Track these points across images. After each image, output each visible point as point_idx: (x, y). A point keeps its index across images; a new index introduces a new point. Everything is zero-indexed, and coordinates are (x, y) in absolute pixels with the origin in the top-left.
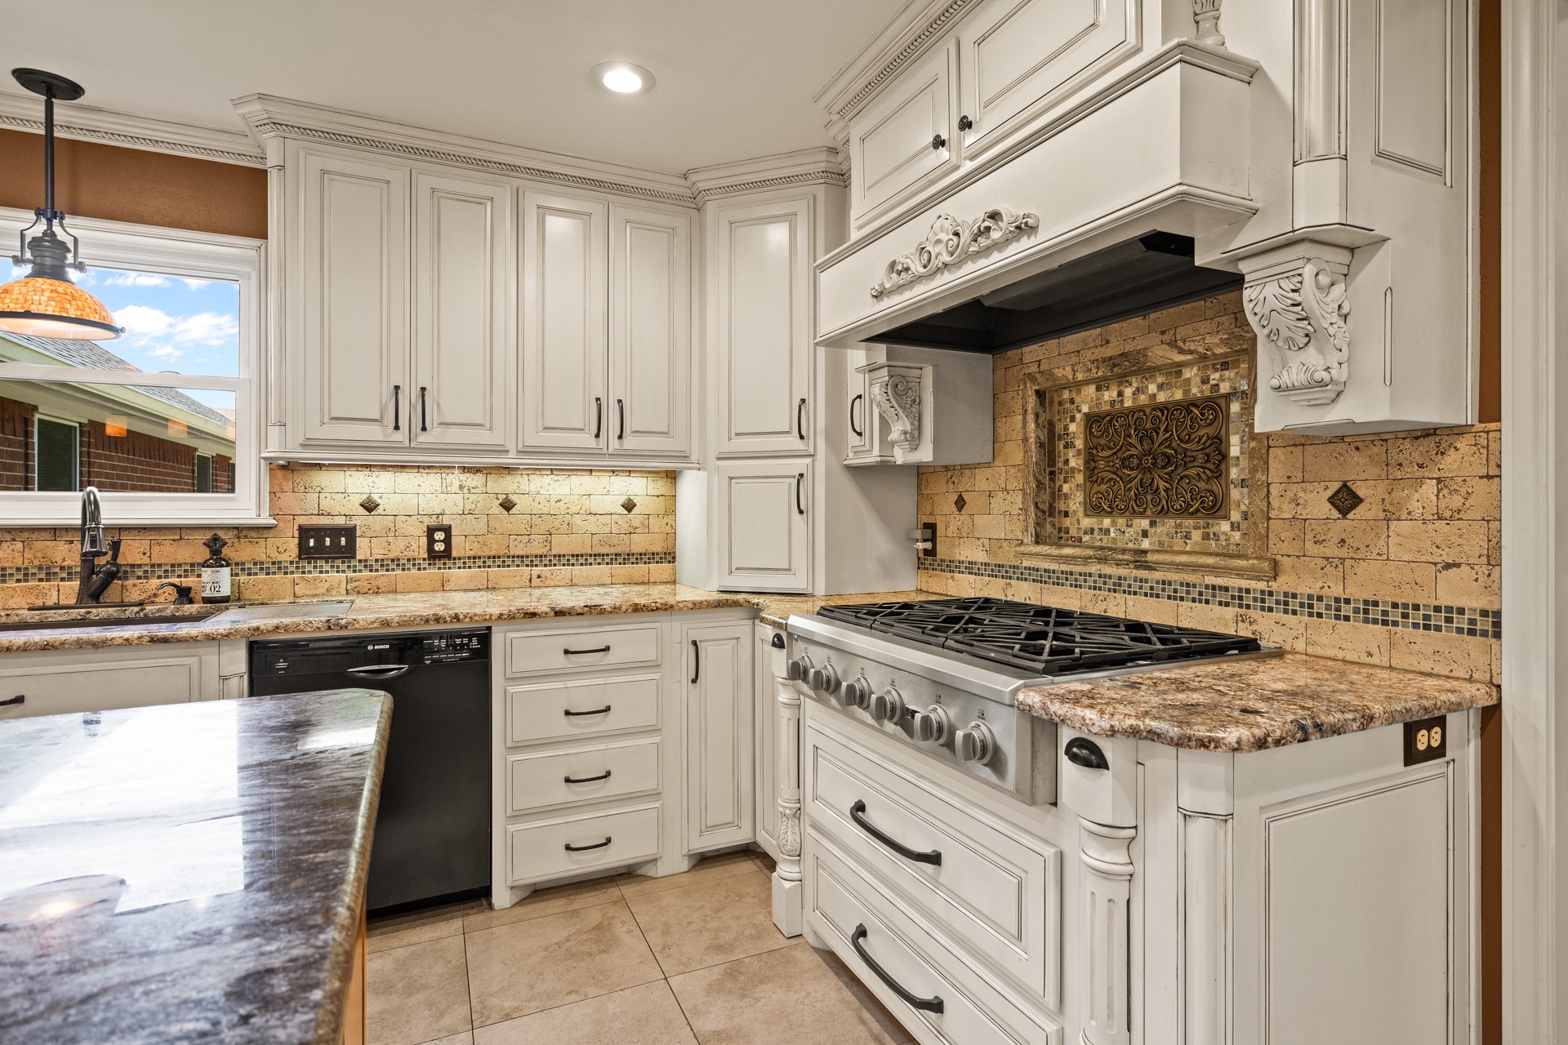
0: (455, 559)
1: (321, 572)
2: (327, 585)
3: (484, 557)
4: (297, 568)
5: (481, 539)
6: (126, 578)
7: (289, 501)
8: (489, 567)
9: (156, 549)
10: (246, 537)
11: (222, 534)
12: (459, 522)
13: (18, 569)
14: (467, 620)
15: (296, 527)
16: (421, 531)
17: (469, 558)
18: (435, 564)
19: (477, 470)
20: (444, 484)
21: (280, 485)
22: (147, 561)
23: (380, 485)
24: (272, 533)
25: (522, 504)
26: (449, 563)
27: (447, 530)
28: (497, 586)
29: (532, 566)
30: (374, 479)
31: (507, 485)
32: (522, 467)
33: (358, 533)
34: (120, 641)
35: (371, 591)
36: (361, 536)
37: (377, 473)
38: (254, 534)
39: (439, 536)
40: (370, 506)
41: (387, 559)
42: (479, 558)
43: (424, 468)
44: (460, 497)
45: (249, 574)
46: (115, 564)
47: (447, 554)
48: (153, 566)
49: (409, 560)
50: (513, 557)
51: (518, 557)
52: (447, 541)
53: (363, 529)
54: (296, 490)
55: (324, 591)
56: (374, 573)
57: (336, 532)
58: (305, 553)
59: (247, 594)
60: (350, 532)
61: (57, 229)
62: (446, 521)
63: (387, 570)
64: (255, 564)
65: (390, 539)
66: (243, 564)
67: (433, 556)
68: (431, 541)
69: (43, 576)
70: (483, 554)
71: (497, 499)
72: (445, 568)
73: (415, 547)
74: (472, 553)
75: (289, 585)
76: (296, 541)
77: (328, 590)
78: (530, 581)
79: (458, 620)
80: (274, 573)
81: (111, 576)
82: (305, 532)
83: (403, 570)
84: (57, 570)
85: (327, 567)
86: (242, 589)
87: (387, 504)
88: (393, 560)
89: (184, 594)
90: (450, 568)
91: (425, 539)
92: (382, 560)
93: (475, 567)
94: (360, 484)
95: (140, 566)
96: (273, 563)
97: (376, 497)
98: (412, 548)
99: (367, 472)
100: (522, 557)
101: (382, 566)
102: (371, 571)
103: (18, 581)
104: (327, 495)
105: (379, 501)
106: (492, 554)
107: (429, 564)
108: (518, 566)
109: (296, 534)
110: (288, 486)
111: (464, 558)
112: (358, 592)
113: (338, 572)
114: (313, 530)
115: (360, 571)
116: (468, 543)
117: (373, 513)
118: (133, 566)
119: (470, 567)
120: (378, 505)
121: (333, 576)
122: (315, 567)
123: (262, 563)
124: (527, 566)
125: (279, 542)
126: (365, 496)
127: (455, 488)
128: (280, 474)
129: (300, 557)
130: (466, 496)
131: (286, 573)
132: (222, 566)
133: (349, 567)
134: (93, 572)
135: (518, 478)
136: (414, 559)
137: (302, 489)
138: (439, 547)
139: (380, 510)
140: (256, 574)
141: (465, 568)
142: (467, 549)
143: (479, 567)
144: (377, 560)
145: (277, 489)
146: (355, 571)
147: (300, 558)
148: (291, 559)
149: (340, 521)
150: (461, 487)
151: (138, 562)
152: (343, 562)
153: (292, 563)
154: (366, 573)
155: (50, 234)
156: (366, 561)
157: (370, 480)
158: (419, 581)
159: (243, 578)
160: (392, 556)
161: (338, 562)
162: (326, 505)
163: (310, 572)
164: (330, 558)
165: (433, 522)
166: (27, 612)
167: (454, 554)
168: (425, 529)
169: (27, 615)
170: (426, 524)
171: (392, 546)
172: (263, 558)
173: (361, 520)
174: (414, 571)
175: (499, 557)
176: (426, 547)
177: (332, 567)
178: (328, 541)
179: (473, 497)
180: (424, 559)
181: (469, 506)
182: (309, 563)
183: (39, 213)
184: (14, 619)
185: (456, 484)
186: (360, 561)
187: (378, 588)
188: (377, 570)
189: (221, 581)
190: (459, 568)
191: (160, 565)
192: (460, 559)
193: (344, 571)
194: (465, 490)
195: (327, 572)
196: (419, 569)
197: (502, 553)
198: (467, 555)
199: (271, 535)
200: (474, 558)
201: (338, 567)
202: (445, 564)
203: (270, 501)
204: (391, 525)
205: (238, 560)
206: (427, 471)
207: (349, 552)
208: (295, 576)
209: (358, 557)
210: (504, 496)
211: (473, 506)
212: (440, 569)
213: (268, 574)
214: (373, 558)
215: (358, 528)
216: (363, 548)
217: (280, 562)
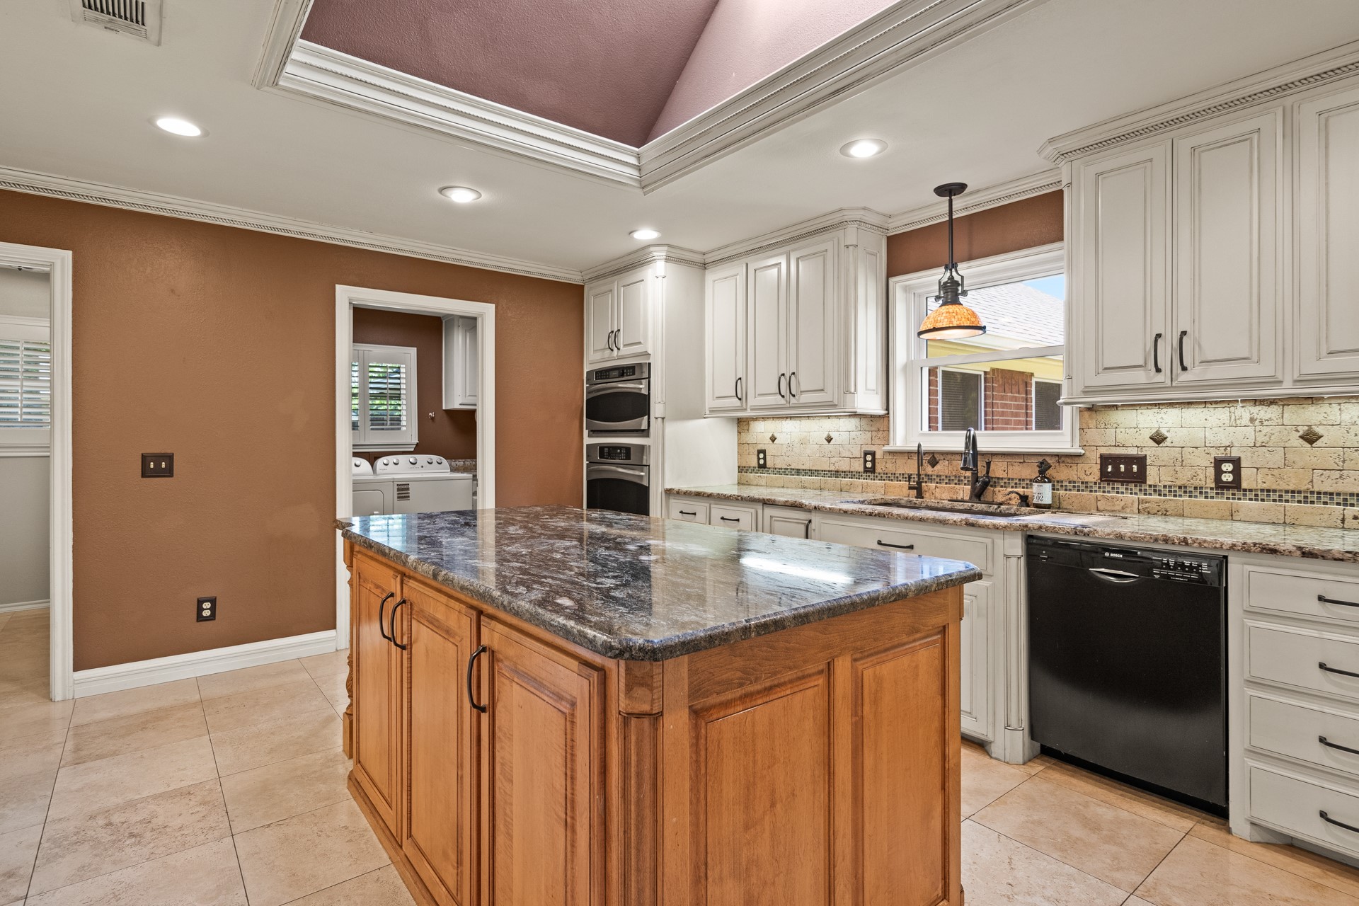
0: (1245, 490)
1: (1118, 493)
2: (1122, 504)
3: (1281, 491)
4: (1100, 488)
5: (1276, 472)
6: (995, 486)
7: (1093, 435)
8: (1287, 501)
9: (1010, 467)
10: (1063, 462)
11: (1048, 459)
12: (1249, 454)
13: (946, 477)
14: (1196, 545)
15: (1098, 456)
16: (1208, 462)
17: (1262, 490)
18: (1223, 494)
19: (1271, 402)
20: (1233, 418)
21: (1087, 423)
22: (1005, 476)
23: (1167, 420)
24: (1081, 460)
25: (1329, 436)
26: (1239, 494)
27: (1236, 462)
28: (1297, 523)
29: (1345, 505)
30: (1162, 415)
31: (1311, 416)
32: (1326, 396)
33: (1148, 462)
34: (952, 522)
35: (1160, 513)
36: (1151, 465)
37: (1165, 410)
38: (1069, 460)
39: (1227, 467)
40: (1158, 439)
41: (1175, 486)
42: (1275, 491)
43: (1211, 403)
44: (1250, 430)
45: (1066, 490)
46: (988, 477)
47: (1236, 484)
48: (1009, 479)
49: (1196, 488)
50: (1319, 493)
51: (1325, 493)
52: (1237, 472)
53: (1153, 458)
54: (1098, 426)
55: (1120, 508)
56: (1162, 497)
57: (1129, 460)
58: (1105, 477)
59: (1064, 505)
60: (1141, 461)
61: (954, 274)
62: (1235, 453)
63: (1175, 496)
64: (1070, 482)
65: (1178, 468)
66: (1062, 482)
67: (1220, 486)
68: (1219, 473)
69: (956, 481)
70: (1278, 488)
71: (1297, 431)
72: (1234, 499)
73: (1202, 476)
74: (1265, 486)
75: (1093, 501)
76: (1099, 466)
77: (1123, 508)
78: (1343, 521)
79: (1187, 544)
80: (1083, 491)
81: (986, 485)
82: (1105, 460)
83: (1190, 496)
84: (963, 478)
85: (1122, 489)
86: (1061, 500)
87: (1173, 437)
88: (1180, 487)
89: (1024, 500)
90: (1239, 499)
91: (1212, 470)
92: (1170, 487)
93: (1268, 500)
94: (1150, 420)
95: (1002, 479)
96: (1082, 483)
97: (1164, 431)
98: (1199, 477)
99: (1156, 410)
100: (1331, 494)
101: (1170, 491)
102: (1160, 495)
103: (946, 483)
104: (1122, 430)
105: (1167, 434)
106: (1291, 488)
107: (1217, 494)
108: (1325, 503)
109: (1099, 462)
110: (1092, 424)
111: (1256, 490)
112: (1149, 513)
113: (1131, 493)
114: (1111, 458)
115: (1150, 494)
116: (1260, 477)
117: (1161, 445)
118: (998, 478)
119: (1262, 500)
120: (1167, 438)
121: (1127, 496)
122: (1113, 488)
123: (1074, 482)
124: (1338, 504)
125: (1086, 467)
126: (1154, 431)
127: (1246, 420)
128: (1086, 414)
129: (1101, 479)
130: (1258, 429)
131: (1091, 491)
132: (1045, 482)
133: (1140, 490)
134: (977, 481)
135: (1325, 408)
136: (1201, 488)
137: (1103, 426)
138: (1227, 478)
139: (1168, 442)
140: (1070, 490)
141: (1256, 500)
142: (1259, 481)
143: (1274, 501)
144: (1165, 486)
145: (1084, 427)
146: (1145, 494)
147: (1101, 481)
148: (1095, 480)
149: (1133, 451)
150: (1252, 420)
151: (1001, 477)
152: (1136, 486)
153: (1095, 483)
154: (1155, 497)
155: (951, 278)
156: (1155, 486)
157: (1159, 416)
158: (1206, 509)
159: (1062, 492)
160: (1179, 483)
161: (1132, 486)
162: (1121, 438)
163: (1109, 492)
164: (1125, 482)
165: (1220, 453)
166: (946, 502)
167: (1244, 485)
168: (1213, 461)
169: (947, 504)
170: (1213, 456)
171: (1179, 475)
172: (1075, 479)
173: (1151, 451)
174: (1201, 499)
175: (1299, 492)
176: (1213, 477)
177: (1127, 489)
178: (1122, 467)
179: (1265, 430)
180: (1212, 489)
181: (1261, 439)
182: (1109, 484)
183: (946, 268)
184: (941, 505)
185: (1247, 417)
186: (1150, 486)
187: (1167, 511)
188: (1165, 495)
189: (1044, 493)
190: (1251, 499)
191: (1013, 479)
192: (1251, 490)
193: (1136, 494)
194: (1257, 423)
195: (1122, 493)
196: (1206, 497)
197: (1303, 488)
198: (1259, 487)
199: (1081, 461)
200: (1268, 491)
201: (1131, 489)
202: (1233, 494)
203: (1080, 435)
204: (1179, 456)
205: (1059, 479)
206: (1214, 406)
207: (1140, 478)
208: (1098, 494)
209: (1148, 483)
210: (1306, 428)
211: (1266, 439)
212: (1228, 498)
213: (1078, 490)
214: (1162, 484)
215: (1148, 457)
216: (1152, 476)
217: (1087, 483)
